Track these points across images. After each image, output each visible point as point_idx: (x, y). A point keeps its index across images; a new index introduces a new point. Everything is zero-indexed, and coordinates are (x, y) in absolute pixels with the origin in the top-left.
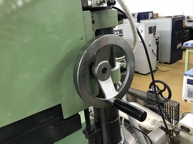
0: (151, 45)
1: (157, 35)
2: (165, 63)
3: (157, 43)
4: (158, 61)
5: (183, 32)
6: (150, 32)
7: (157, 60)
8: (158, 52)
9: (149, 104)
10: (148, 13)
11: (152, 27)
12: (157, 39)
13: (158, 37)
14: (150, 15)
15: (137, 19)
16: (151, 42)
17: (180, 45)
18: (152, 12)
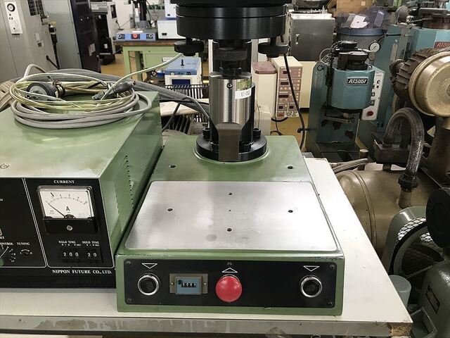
3: (54, 39)
6: (32, 12)
16: (40, 35)
17: (92, 48)
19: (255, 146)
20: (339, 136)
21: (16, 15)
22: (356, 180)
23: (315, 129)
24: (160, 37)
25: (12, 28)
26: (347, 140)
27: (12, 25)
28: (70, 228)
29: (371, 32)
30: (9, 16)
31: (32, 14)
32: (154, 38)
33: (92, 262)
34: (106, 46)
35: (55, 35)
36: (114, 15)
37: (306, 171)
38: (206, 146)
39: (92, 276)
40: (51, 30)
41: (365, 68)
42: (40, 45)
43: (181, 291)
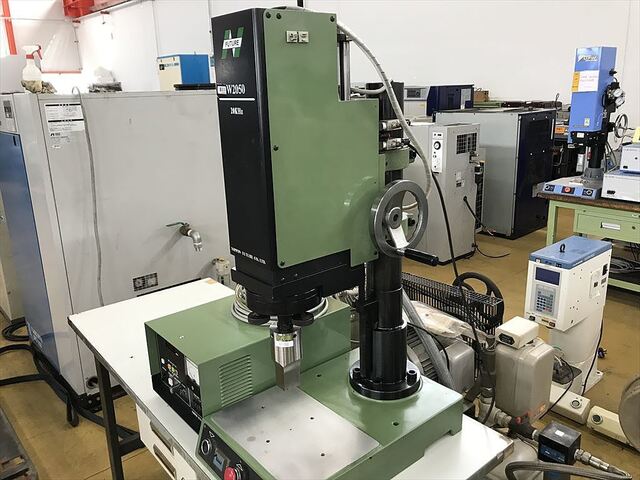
0: (463, 185)
1: (480, 157)
2: (497, 235)
3: (479, 180)
4: (480, 229)
5: (552, 151)
6: (461, 150)
7: (477, 227)
8: (479, 204)
9: (447, 305)
10: (458, 88)
11: (465, 136)
12: (477, 169)
13: (482, 164)
14: (465, 96)
15: (426, 103)
16: (462, 174)
18: (471, 87)
21: (440, 153)
25: (433, 166)
27: (434, 162)
28: (193, 388)
30: (433, 154)
31: (459, 152)
32: (594, 196)
35: (481, 175)
42: (459, 185)
43: (215, 462)
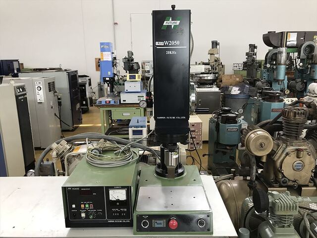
3: (60, 104)
10: (12, 61)
11: (50, 83)
14: (16, 66)
16: (53, 102)
17: (78, 106)
18: (17, 60)
19: (180, 171)
20: (226, 159)
21: (41, 92)
22: (229, 185)
23: (212, 155)
24: (122, 102)
25: (38, 99)
26: (231, 161)
27: (38, 97)
28: (118, 204)
29: (242, 96)
30: (37, 93)
31: (50, 91)
32: (119, 103)
33: (124, 217)
34: (84, 102)
35: (61, 102)
36: (90, 84)
37: (200, 181)
38: (158, 170)
39: (122, 223)
40: (59, 99)
41: (236, 122)
42: (52, 107)
43: (157, 226)
